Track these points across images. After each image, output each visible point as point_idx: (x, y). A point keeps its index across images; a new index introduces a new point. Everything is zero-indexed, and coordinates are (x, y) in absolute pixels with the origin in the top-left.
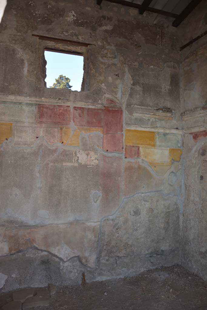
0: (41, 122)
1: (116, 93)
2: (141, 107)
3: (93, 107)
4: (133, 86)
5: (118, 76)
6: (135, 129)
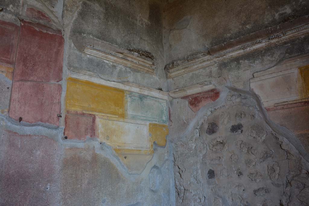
1: (52, 3)
6: (88, 80)
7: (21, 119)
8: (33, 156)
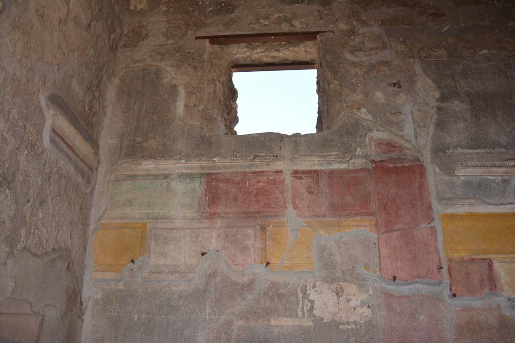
0: (212, 216)
1: (399, 126)
2: (475, 151)
3: (343, 166)
4: (442, 102)
5: (400, 87)
6: (469, 211)
7: (395, 278)
8: (416, 322)
